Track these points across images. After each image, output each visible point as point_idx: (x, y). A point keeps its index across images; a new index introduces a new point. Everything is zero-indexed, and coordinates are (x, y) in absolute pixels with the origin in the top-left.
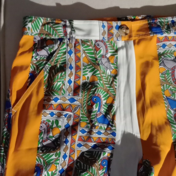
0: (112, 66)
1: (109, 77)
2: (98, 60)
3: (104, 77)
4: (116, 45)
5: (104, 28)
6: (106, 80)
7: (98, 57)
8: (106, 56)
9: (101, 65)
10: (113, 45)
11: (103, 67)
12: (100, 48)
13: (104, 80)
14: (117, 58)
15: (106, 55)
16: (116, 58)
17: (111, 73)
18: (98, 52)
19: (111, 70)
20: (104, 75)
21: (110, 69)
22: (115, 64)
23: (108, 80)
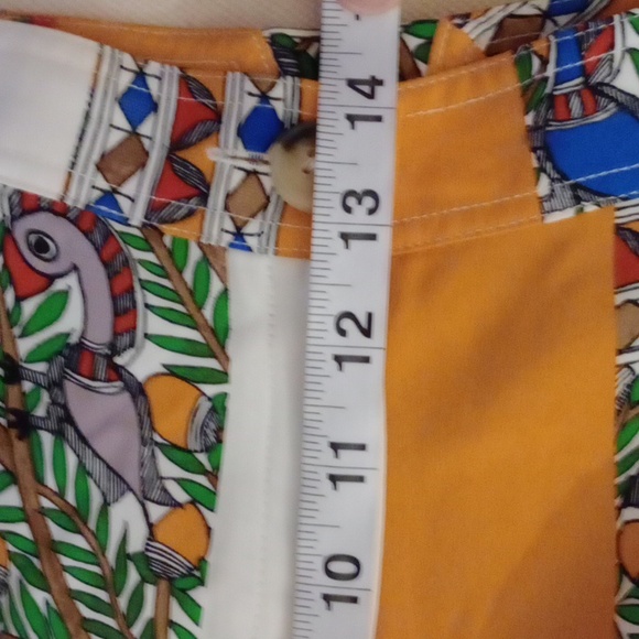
0: (167, 468)
1: (133, 577)
2: (27, 386)
3: (66, 561)
4: (216, 286)
5: (135, 119)
6: (103, 595)
7: (33, 357)
8: (119, 360)
9: (47, 439)
10: (188, 276)
11: (71, 460)
12: (51, 279)
13: (74, 584)
14: (218, 409)
15: (115, 350)
16: (213, 410)
17: (152, 536)
18: (29, 307)
19: (156, 512)
20: (78, 541)
21: (143, 499)
22: (202, 458)
23: (123, 602)
